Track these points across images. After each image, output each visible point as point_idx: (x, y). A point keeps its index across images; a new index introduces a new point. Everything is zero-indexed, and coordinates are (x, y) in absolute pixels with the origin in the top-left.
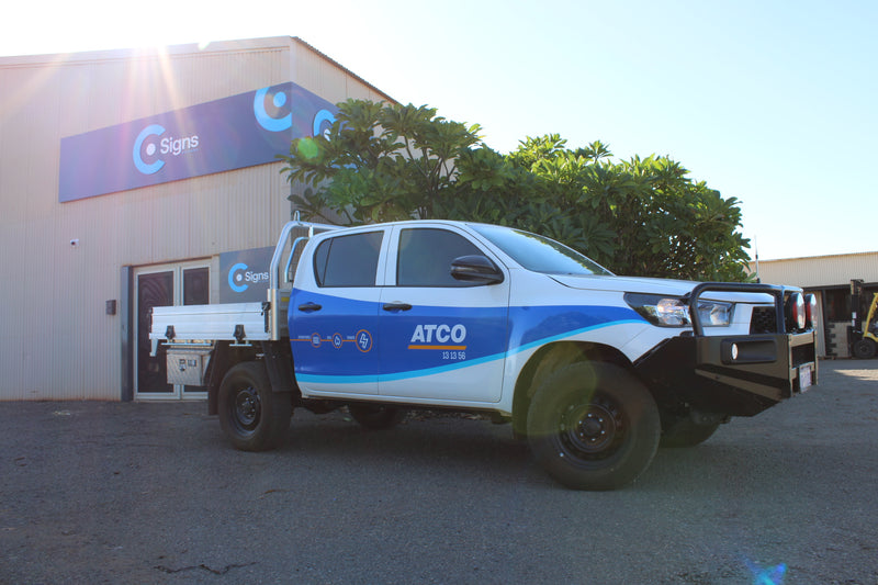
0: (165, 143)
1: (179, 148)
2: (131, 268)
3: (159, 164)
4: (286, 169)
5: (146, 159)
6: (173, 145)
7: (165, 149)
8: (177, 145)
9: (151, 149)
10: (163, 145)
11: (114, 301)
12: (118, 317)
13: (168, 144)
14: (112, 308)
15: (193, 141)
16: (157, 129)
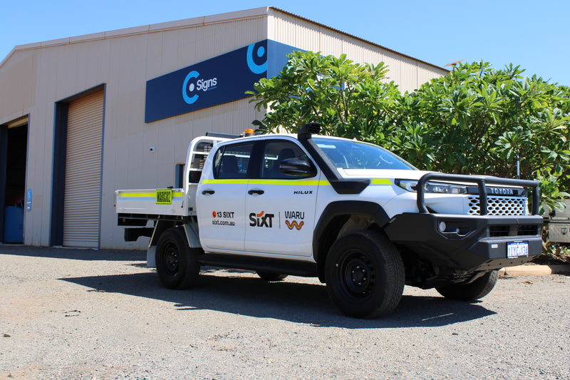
0: (199, 83)
1: (207, 87)
2: (181, 166)
3: (196, 97)
4: (253, 100)
5: (190, 94)
6: (203, 84)
7: (199, 87)
8: (205, 85)
9: (192, 87)
10: (198, 85)
11: (172, 187)
13: (201, 84)
15: (214, 82)
16: (195, 74)
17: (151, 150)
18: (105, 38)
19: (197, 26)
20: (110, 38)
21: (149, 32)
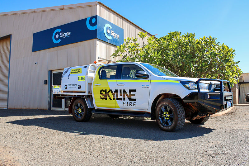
0: (61, 34)
2: (51, 71)
3: (60, 40)
5: (56, 39)
6: (63, 35)
7: (61, 36)
8: (64, 35)
9: (57, 36)
10: (61, 35)
11: (47, 81)
12: (47, 85)
13: (62, 34)
14: (46, 82)
15: (69, 34)
16: (59, 30)
17: (36, 64)
18: (11, 15)
19: (60, 9)
20: (14, 14)
21: (35, 12)
